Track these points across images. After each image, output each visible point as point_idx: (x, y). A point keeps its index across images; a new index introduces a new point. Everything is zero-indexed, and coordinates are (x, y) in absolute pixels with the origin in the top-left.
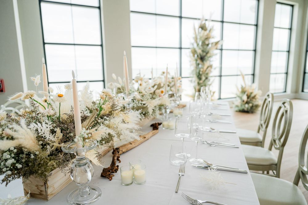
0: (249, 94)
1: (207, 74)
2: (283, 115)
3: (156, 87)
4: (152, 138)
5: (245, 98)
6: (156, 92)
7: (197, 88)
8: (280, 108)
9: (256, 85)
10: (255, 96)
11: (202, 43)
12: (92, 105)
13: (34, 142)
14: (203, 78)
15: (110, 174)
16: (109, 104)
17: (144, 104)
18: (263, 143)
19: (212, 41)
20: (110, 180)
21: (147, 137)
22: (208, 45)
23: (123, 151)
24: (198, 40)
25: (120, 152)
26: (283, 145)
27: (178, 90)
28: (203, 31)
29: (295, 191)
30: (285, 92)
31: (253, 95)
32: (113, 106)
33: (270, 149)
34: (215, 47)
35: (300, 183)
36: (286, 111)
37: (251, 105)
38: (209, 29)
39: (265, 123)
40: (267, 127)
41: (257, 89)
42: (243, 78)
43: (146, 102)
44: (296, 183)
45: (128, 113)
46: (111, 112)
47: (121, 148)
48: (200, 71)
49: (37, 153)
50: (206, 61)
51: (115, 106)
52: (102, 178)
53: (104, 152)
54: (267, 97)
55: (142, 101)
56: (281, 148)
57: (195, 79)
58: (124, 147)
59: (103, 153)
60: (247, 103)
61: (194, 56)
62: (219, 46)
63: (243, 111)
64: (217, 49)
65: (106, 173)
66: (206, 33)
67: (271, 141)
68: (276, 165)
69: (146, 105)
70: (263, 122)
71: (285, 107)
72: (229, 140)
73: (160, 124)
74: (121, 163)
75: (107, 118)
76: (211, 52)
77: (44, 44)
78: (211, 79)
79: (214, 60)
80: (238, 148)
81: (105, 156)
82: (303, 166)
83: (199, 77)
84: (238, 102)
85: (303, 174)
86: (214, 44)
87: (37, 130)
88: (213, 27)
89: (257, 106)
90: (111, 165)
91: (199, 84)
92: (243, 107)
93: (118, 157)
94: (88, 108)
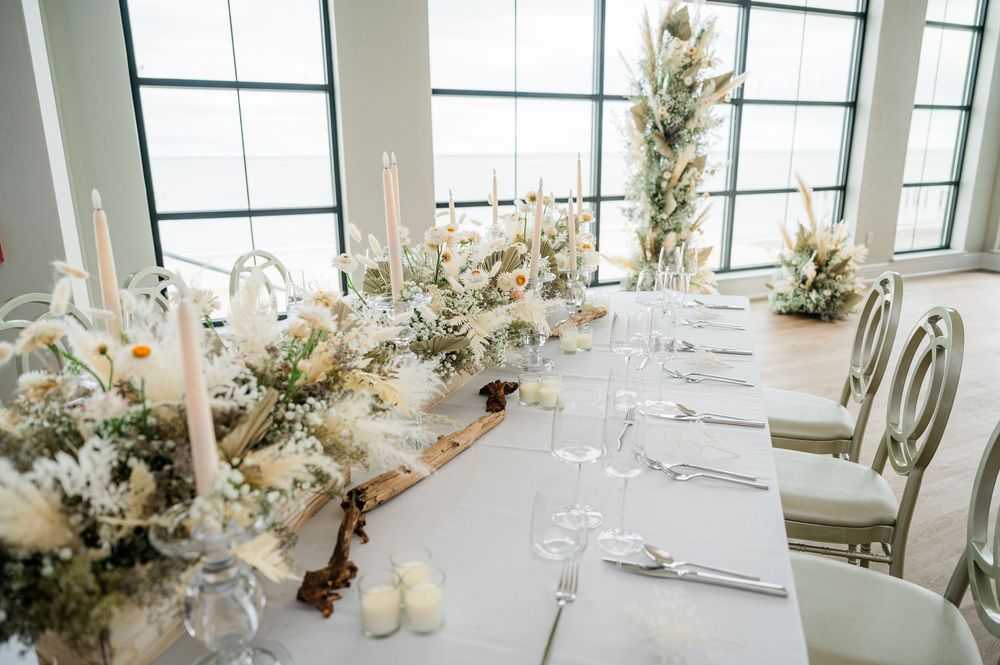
0: (823, 258)
1: (685, 189)
2: (927, 359)
3: (498, 265)
4: (483, 442)
5: (809, 270)
6: (499, 279)
7: (651, 236)
8: (921, 333)
9: (849, 226)
10: (845, 263)
11: (671, 83)
12: (268, 356)
13: (51, 521)
14: (672, 204)
15: (324, 597)
16: (326, 350)
17: (456, 328)
18: (856, 440)
19: (704, 73)
20: (327, 616)
21: (462, 442)
22: (692, 88)
23: (379, 498)
24: (659, 74)
25: (369, 503)
26: (923, 461)
27: (579, 260)
28: (676, 41)
29: (948, 623)
30: (947, 247)
31: (836, 261)
32: (341, 357)
33: (879, 468)
34: (717, 96)
35: (968, 598)
36: (940, 350)
37: (828, 293)
38: (696, 32)
39: (867, 374)
40: (872, 390)
41: (851, 241)
42: (808, 200)
43: (464, 318)
44: (955, 597)
45: (396, 370)
46: (334, 373)
47: (371, 488)
48: (660, 178)
49: (66, 554)
50: (682, 145)
51: (348, 356)
52: (301, 604)
53: (315, 503)
54: (880, 289)
55: (449, 316)
56: (915, 473)
57: (643, 205)
58: (381, 486)
59: (312, 506)
60: (815, 286)
61: (642, 128)
62: (730, 92)
63: (801, 314)
64: (722, 101)
65: (314, 593)
66: (687, 46)
67: (884, 440)
68: (894, 524)
69: (463, 331)
70: (859, 371)
71: (938, 333)
72: (738, 456)
73: (511, 388)
74: (369, 543)
75: (318, 405)
76: (701, 113)
77: (136, 83)
78: (699, 205)
79: (712, 143)
80: (766, 489)
81: (317, 516)
82: (982, 545)
83: (658, 198)
84: (785, 282)
85: (980, 571)
86: (713, 84)
87: (57, 482)
88: (711, 24)
89: (848, 297)
90: (332, 559)
91: (655, 223)
92: (802, 300)
93: (361, 524)
94: (253, 369)
